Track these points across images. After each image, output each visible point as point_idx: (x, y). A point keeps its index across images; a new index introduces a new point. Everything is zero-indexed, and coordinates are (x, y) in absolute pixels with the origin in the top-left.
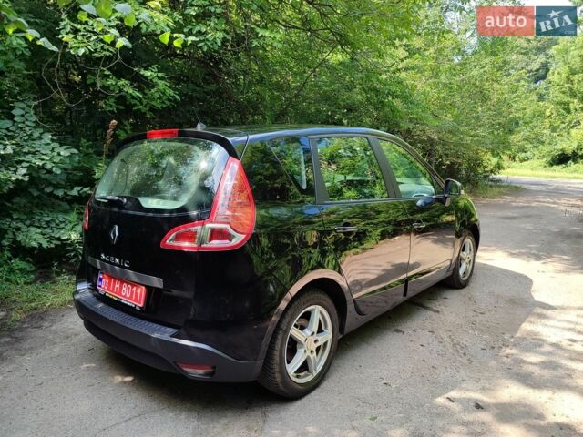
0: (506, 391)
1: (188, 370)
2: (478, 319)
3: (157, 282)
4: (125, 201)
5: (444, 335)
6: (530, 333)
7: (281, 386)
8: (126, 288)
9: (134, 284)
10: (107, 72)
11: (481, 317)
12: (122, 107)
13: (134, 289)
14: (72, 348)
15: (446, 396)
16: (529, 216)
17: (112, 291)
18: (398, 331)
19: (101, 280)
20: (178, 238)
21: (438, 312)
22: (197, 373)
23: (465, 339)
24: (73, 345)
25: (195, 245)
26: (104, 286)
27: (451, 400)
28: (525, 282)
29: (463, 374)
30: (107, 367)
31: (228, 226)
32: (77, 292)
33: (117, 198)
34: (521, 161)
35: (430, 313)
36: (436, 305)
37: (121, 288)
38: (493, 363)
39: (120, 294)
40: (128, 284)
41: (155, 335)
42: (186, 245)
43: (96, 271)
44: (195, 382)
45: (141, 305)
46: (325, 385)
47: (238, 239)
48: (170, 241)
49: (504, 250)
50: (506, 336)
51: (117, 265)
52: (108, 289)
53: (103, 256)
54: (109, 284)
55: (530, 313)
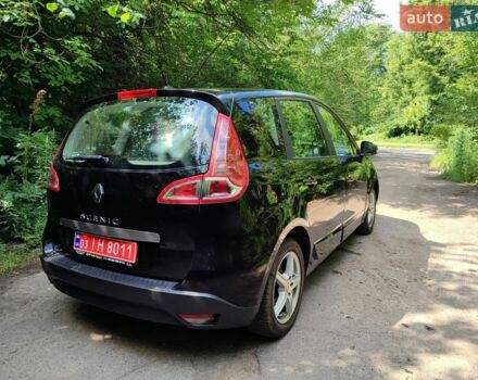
0: (443, 313)
1: (189, 320)
2: (393, 258)
3: (152, 237)
4: (107, 159)
5: (373, 273)
6: (437, 266)
7: (271, 327)
8: (110, 246)
9: (122, 241)
10: (32, 41)
11: (395, 256)
12: (37, 81)
13: (123, 246)
14: (35, 313)
15: (400, 323)
16: (390, 176)
17: (95, 250)
18: (337, 272)
19: (78, 240)
20: (175, 192)
21: (359, 254)
22: (198, 322)
23: (391, 275)
24: (35, 309)
25: (196, 198)
26: (82, 246)
27: (407, 326)
28: (413, 227)
29: (404, 304)
30: (80, 327)
31: (227, 179)
32: (45, 255)
33: (100, 157)
34: (367, 134)
35: (354, 256)
36: (355, 248)
37: (106, 247)
38: (422, 292)
39: (105, 252)
40: (114, 242)
41: (157, 289)
42: (183, 198)
43: (72, 232)
44: (197, 332)
45: (134, 262)
46: (297, 323)
47: (236, 191)
48: (168, 196)
49: (385, 203)
50: (422, 270)
51: (103, 224)
52: (89, 248)
53: (83, 216)
54: (90, 244)
55: (429, 251)
